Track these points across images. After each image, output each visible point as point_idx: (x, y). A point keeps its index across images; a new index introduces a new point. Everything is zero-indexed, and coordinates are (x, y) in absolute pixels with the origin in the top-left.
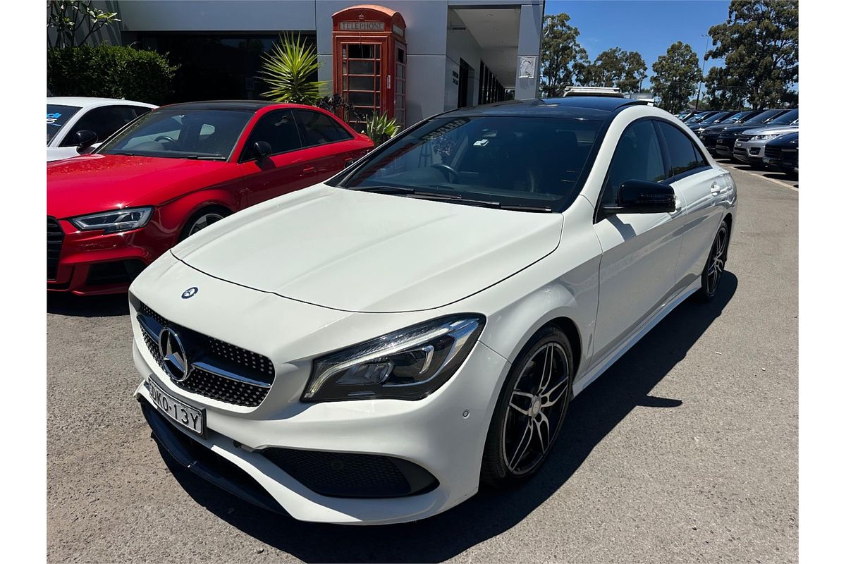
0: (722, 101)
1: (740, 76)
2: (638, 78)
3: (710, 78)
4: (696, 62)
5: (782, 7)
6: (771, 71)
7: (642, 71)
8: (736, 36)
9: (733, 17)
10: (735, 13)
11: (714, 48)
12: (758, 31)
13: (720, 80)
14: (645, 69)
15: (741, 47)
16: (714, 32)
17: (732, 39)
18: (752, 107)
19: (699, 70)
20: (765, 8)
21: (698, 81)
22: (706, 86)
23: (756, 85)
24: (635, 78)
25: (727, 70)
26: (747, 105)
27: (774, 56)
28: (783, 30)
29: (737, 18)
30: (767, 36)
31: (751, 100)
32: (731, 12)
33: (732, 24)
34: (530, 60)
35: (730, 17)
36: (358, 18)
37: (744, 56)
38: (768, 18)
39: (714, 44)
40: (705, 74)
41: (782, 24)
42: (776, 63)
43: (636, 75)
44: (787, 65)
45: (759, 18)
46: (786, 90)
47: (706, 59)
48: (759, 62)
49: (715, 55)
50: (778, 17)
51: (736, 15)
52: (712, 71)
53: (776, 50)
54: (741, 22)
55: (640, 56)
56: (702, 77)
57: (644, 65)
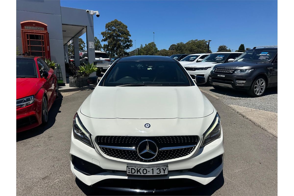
0: (109, 54)
1: (112, 47)
2: (83, 46)
3: (104, 47)
4: (99, 42)
5: (119, 28)
6: (120, 46)
7: (83, 44)
8: (109, 35)
9: (107, 30)
10: (107, 29)
11: (104, 39)
12: (114, 34)
13: (107, 48)
14: (85, 44)
15: (111, 39)
16: (103, 34)
17: (108, 36)
18: (117, 56)
19: (101, 45)
20: (115, 28)
21: (101, 48)
22: (103, 50)
23: (117, 50)
24: (82, 46)
25: (109, 45)
26: (116, 56)
27: (120, 42)
28: (121, 34)
29: (108, 30)
30: (117, 36)
31: (117, 54)
32: (106, 28)
33: (107, 32)
34: (92, 43)
35: (106, 30)
36: (33, 25)
37: (112, 41)
38: (116, 31)
39: (104, 37)
40: (103, 46)
41: (120, 33)
42: (121, 44)
43: (82, 45)
44: (124, 44)
45: (114, 31)
46: (125, 51)
47: (102, 41)
48: (116, 43)
49: (104, 40)
50: (119, 31)
51: (108, 29)
52: (104, 45)
53: (120, 40)
54: (109, 31)
55: (82, 39)
56: (102, 47)
57: (84, 42)
